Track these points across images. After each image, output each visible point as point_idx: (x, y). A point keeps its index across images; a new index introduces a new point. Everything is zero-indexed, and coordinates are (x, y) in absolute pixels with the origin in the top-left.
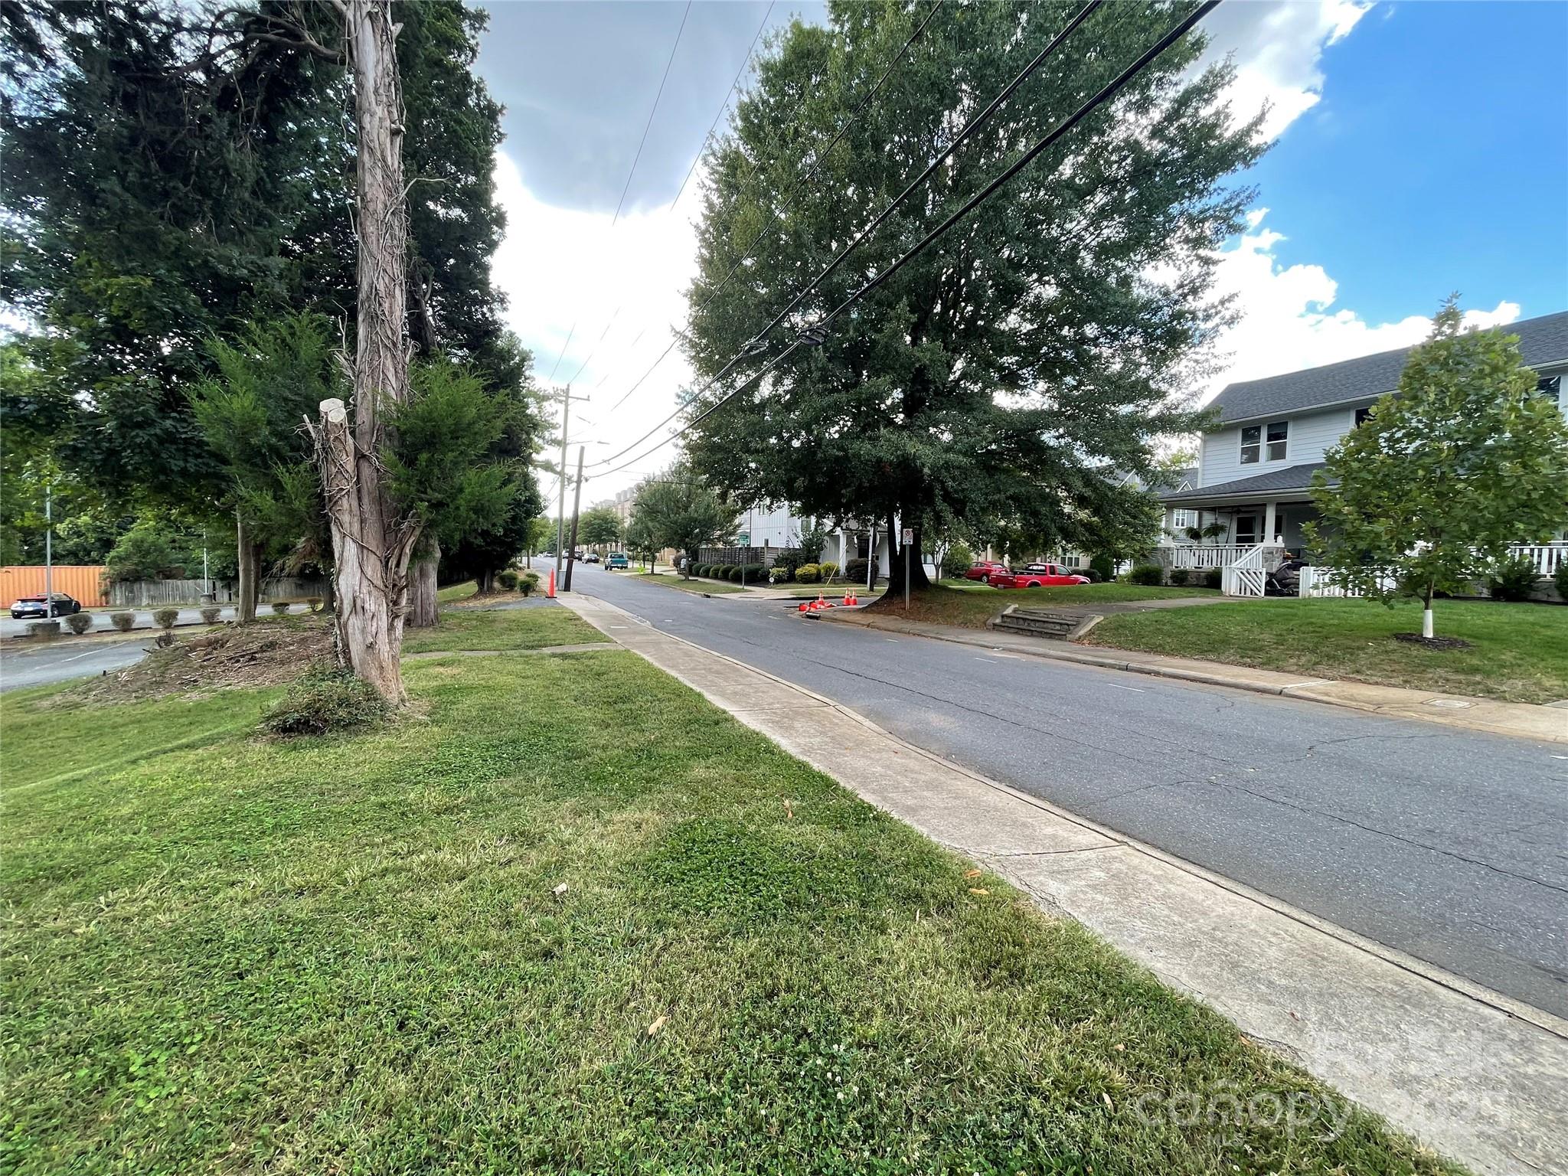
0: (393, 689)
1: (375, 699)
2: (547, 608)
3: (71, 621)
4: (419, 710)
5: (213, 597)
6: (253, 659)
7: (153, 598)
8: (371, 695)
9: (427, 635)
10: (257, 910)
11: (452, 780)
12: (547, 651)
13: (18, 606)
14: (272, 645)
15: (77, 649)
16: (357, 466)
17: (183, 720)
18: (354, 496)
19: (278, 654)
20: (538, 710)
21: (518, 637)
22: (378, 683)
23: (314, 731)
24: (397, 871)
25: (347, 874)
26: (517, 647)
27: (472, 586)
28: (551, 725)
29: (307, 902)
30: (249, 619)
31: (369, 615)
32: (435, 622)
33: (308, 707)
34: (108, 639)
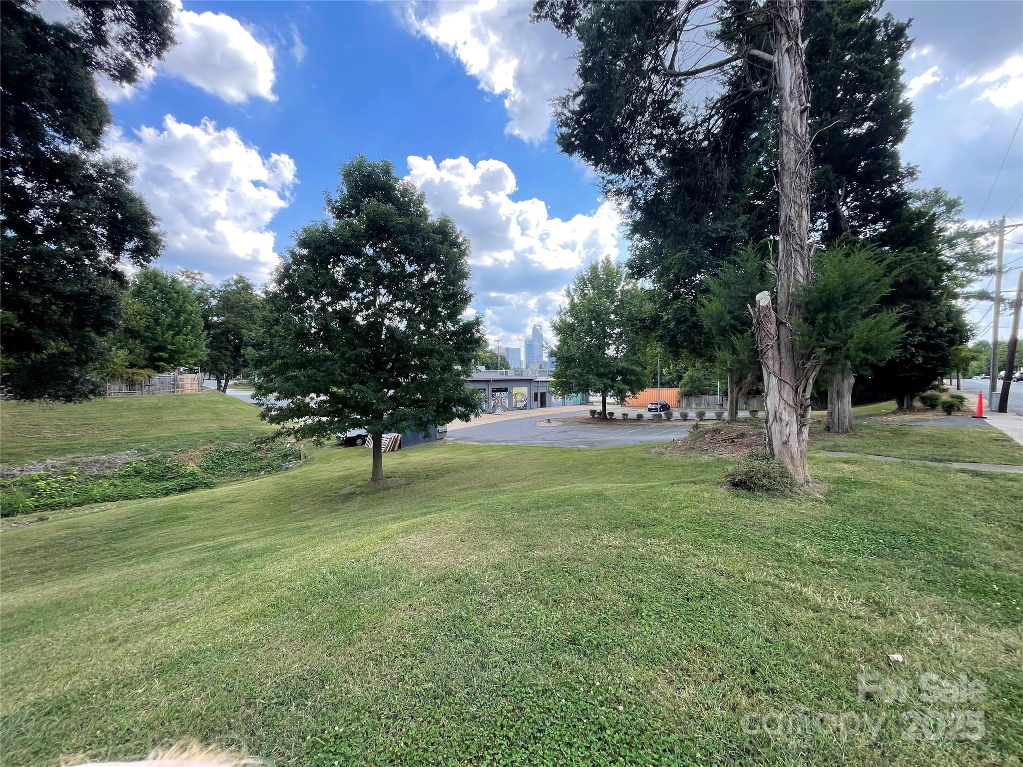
0: (802, 472)
1: (787, 477)
2: (971, 427)
3: (666, 414)
4: (818, 491)
5: (722, 405)
6: (733, 442)
7: (696, 404)
8: (784, 474)
9: (841, 439)
10: (701, 572)
11: (830, 544)
12: (957, 466)
13: (650, 406)
14: (742, 435)
15: (667, 427)
16: (778, 330)
17: (699, 469)
18: (776, 348)
19: (746, 441)
20: (927, 515)
21: (928, 450)
22: (790, 467)
23: (749, 489)
24: (775, 586)
25: (746, 574)
26: (925, 458)
27: (892, 405)
28: (937, 530)
29: (723, 579)
30: (733, 418)
31: (784, 423)
32: (850, 431)
33: (746, 474)
34: (679, 423)
